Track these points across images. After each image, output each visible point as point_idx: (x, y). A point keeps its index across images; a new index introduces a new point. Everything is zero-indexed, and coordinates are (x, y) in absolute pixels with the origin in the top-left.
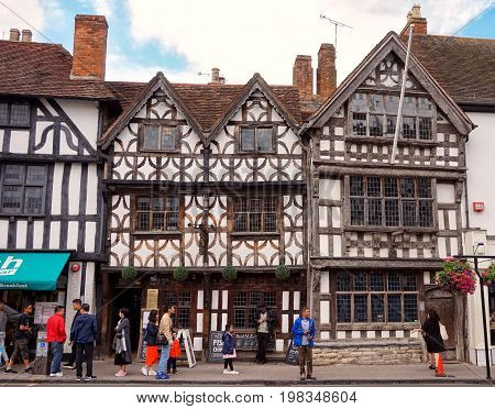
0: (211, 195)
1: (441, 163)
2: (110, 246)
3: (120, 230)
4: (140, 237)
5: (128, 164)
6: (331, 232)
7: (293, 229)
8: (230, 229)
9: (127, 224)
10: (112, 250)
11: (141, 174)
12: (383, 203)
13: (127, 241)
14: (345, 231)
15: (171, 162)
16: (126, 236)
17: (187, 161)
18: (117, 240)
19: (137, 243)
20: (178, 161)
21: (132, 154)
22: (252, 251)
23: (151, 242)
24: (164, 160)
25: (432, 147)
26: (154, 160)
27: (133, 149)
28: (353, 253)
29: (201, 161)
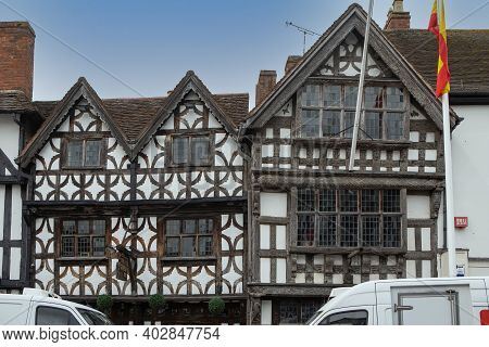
0: (139, 216)
1: (414, 169)
2: (34, 273)
3: (45, 256)
4: (64, 263)
5: (50, 183)
6: (273, 254)
7: (232, 253)
8: (161, 253)
9: (51, 250)
10: (37, 276)
11: (64, 194)
12: (338, 218)
13: (52, 268)
14: (291, 253)
15: (95, 180)
16: (51, 262)
17: (113, 178)
18: (42, 267)
19: (62, 269)
20: (102, 178)
21: (54, 173)
22: (185, 278)
23: (76, 269)
24: (88, 178)
25: (403, 148)
26: (77, 178)
27: (56, 166)
28: (301, 279)
29: (128, 178)
